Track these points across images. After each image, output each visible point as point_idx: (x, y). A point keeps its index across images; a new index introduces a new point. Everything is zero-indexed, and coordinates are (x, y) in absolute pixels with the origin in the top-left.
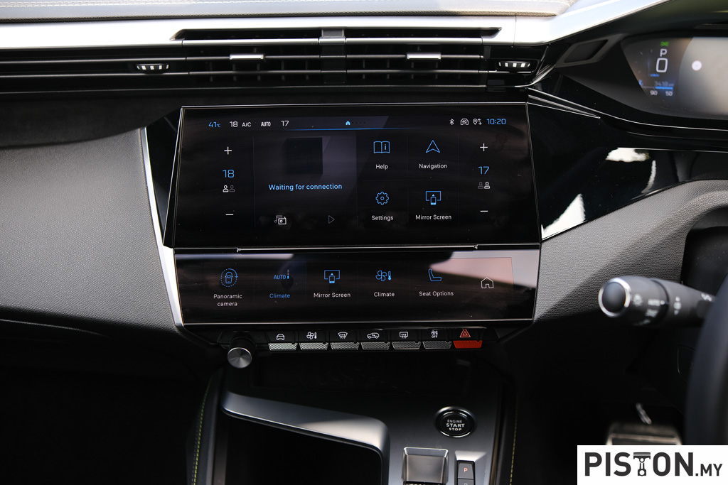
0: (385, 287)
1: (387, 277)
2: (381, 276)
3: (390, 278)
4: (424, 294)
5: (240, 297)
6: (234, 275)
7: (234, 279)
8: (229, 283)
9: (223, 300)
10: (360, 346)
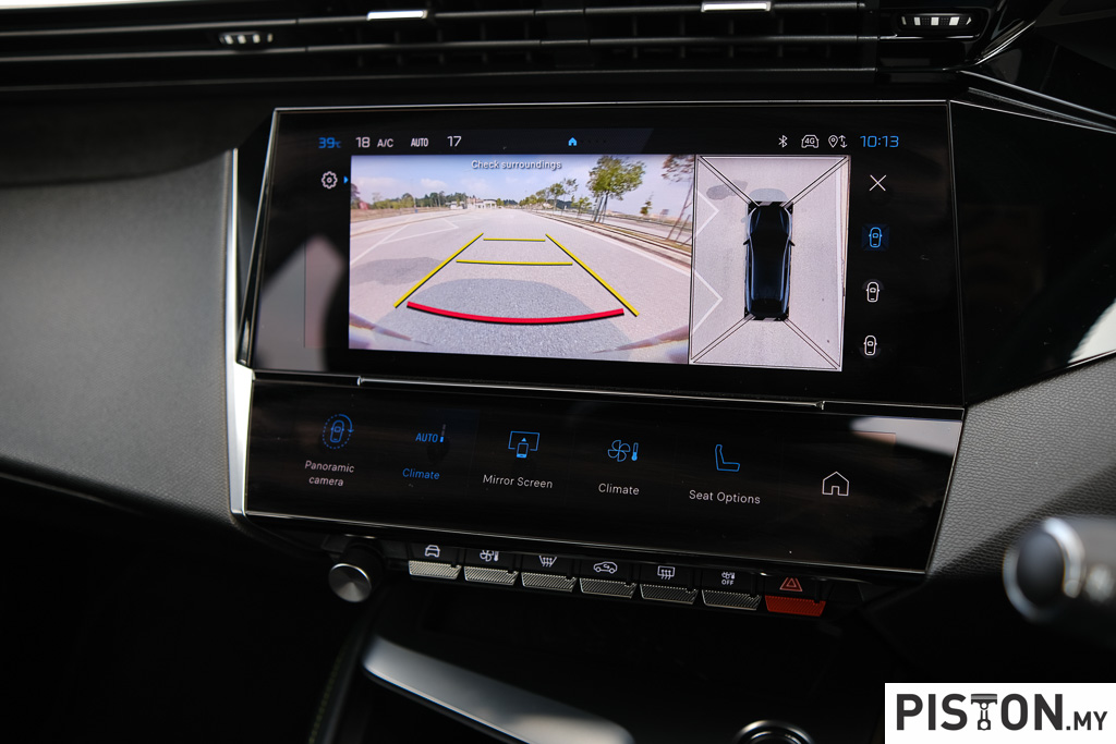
0: (624, 474)
1: (630, 454)
2: (617, 451)
3: (634, 458)
4: (699, 496)
5: (349, 469)
6: (347, 427)
7: (346, 432)
8: (335, 441)
9: (320, 474)
10: (577, 585)
